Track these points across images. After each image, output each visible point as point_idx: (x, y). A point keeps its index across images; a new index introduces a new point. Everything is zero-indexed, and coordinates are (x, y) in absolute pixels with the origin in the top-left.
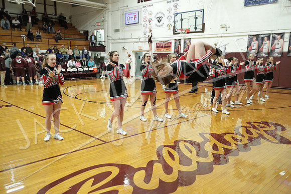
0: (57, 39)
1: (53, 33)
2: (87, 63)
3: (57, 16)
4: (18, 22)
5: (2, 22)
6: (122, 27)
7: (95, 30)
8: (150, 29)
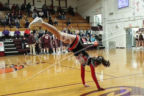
0: (68, 23)
1: (65, 19)
2: (90, 39)
3: (67, 8)
4: (43, 13)
5: (33, 14)
6: (115, 11)
7: (95, 15)
8: (138, 10)
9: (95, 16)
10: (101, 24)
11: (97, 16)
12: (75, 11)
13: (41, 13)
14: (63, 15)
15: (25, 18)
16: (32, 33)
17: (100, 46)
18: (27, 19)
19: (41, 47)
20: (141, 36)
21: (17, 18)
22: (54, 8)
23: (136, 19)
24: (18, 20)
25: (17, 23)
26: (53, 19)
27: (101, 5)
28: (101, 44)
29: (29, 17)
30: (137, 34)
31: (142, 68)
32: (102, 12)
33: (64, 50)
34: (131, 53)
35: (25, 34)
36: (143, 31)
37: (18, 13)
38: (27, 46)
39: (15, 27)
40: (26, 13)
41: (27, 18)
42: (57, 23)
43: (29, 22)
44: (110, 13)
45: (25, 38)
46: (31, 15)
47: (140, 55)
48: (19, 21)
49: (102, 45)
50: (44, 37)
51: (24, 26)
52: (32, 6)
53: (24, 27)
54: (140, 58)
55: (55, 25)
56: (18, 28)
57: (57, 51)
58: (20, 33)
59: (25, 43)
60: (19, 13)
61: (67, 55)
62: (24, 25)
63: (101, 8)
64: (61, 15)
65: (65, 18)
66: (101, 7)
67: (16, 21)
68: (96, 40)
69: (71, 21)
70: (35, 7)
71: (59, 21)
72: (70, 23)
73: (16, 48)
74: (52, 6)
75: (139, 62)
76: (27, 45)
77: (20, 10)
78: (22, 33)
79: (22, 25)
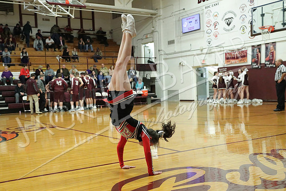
0: (96, 58)
1: (92, 52)
2: (134, 85)
4: (52, 41)
5: (35, 42)
6: (178, 37)
7: (142, 44)
8: (216, 36)
9: (144, 45)
10: (153, 60)
11: (147, 45)
12: (108, 37)
13: (50, 40)
14: (88, 43)
15: (21, 49)
16: (32, 75)
17: (152, 98)
18: (24, 51)
19: (49, 100)
20: (221, 80)
21: (6, 49)
22: (72, 32)
23: (213, 51)
24: (9, 53)
25: (7, 57)
26: (70, 50)
27: (153, 27)
28: (154, 94)
29: (29, 47)
30: (215, 77)
31: (223, 135)
32: (155, 39)
33: (89, 104)
34: (206, 110)
35: (21, 77)
36: (224, 72)
37: (8, 40)
38: (25, 98)
39: (4, 65)
40: (23, 39)
41: (24, 49)
42: (77, 58)
43: (27, 55)
44: (168, 41)
45: (20, 85)
46: (31, 43)
47: (219, 113)
48: (11, 53)
49: (156, 97)
50: (55, 82)
51: (19, 63)
52: (32, 28)
53: (20, 65)
54: (220, 117)
55: (73, 62)
56: (9, 66)
57: (77, 107)
58: (12, 76)
59: (21, 93)
60: (11, 39)
61: (96, 114)
62: (18, 61)
63: (154, 33)
64: (84, 43)
65: (92, 50)
66: (153, 30)
67: (4, 54)
68: (145, 87)
69: (102, 54)
70: (39, 30)
71: (82, 54)
72: (100, 58)
73: (4, 102)
74: (69, 28)
75: (219, 126)
76: (24, 95)
77: (12, 34)
78: (16, 75)
79: (15, 61)
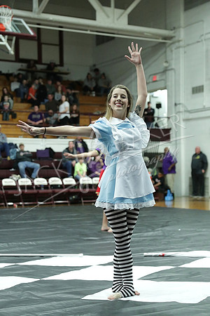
9: (149, 95)
10: (165, 122)
27: (166, 62)
32: (169, 84)
44: (193, 89)
63: (167, 72)
66: (166, 67)
